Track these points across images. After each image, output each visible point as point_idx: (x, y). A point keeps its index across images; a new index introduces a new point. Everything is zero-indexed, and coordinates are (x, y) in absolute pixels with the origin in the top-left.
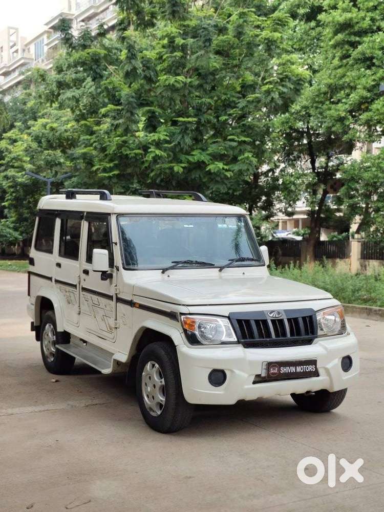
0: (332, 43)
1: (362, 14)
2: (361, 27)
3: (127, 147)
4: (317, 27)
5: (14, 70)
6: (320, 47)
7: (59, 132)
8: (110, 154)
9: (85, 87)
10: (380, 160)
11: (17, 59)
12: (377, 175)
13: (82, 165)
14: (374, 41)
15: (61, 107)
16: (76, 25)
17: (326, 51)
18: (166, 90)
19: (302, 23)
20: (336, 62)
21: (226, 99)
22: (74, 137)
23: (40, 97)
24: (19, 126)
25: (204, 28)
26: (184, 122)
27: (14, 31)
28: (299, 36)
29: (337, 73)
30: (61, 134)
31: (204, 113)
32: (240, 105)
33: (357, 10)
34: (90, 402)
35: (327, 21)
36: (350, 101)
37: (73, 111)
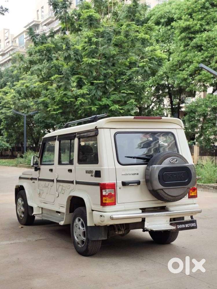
0: (179, 38)
1: (195, 22)
2: (195, 29)
3: (66, 97)
4: (171, 29)
5: (7, 53)
6: (173, 40)
7: (30, 89)
8: (57, 101)
9: (44, 64)
10: (207, 101)
11: (9, 47)
12: (205, 109)
13: (41, 107)
14: (202, 37)
15: (32, 74)
16: (41, 28)
17: (177, 42)
18: (87, 66)
19: (163, 27)
20: (182, 48)
21: (120, 70)
22: (39, 91)
23: (20, 69)
24: (9, 85)
25: (107, 33)
26: (97, 83)
27: (7, 31)
28: (162, 34)
29: (183, 54)
30: (32, 89)
31: (108, 78)
32: (128, 74)
33: (192, 20)
34: (39, 238)
35: (176, 26)
36: (190, 69)
37: (38, 76)
